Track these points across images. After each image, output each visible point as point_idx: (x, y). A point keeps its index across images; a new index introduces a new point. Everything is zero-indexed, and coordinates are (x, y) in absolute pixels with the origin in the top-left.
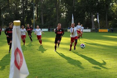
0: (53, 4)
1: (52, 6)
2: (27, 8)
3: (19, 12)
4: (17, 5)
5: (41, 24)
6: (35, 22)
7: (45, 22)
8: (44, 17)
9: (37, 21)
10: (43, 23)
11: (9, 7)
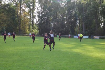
0: (94, 16)
1: (93, 17)
2: (71, 19)
3: (65, 22)
4: (63, 16)
5: (83, 32)
6: (78, 30)
7: (86, 30)
8: (85, 26)
9: (79, 29)
10: (84, 31)
11: (57, 17)
